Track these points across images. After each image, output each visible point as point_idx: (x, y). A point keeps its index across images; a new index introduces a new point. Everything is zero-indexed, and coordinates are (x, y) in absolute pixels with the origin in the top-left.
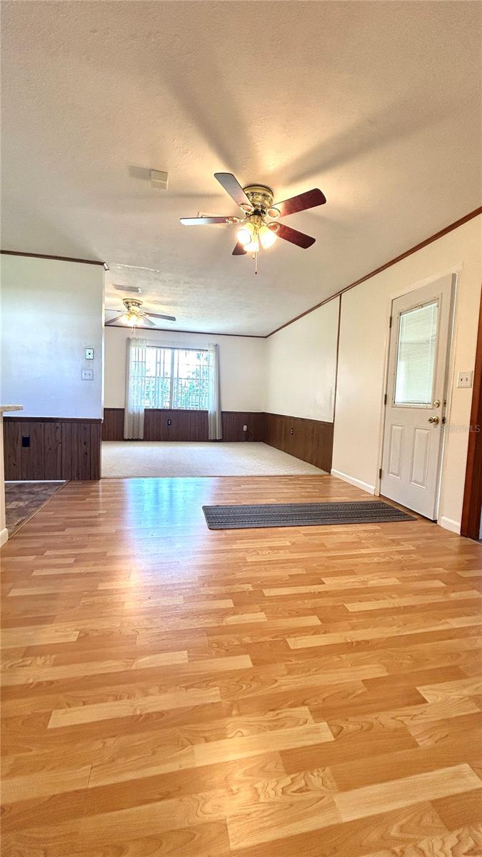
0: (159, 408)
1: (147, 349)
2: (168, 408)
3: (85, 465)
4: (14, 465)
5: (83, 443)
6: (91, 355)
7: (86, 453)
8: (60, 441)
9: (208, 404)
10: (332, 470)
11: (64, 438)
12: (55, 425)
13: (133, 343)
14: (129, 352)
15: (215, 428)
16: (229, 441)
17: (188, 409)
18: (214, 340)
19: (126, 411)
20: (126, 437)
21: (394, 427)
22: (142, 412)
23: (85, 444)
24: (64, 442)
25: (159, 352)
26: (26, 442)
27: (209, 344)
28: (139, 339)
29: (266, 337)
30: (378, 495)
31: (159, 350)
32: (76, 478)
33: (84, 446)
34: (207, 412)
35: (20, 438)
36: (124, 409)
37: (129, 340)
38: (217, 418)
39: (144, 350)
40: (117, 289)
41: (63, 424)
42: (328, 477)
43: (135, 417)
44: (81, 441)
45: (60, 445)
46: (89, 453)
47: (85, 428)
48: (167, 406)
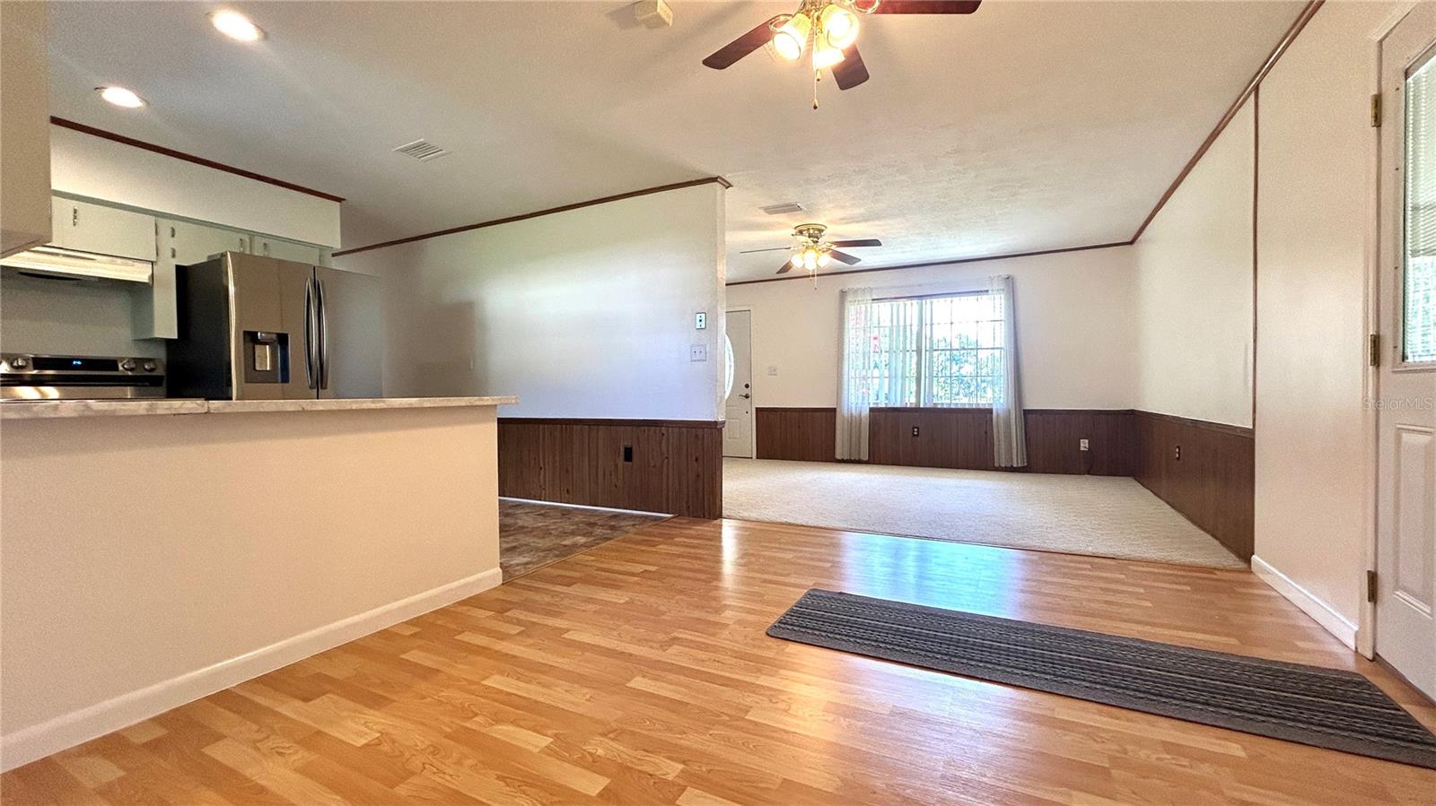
0: (898, 405)
1: (875, 305)
2: (913, 406)
3: (697, 493)
4: (616, 486)
5: (694, 458)
6: (703, 322)
7: (698, 476)
8: (666, 456)
9: (994, 397)
10: (1255, 558)
11: (670, 453)
12: (661, 430)
13: (849, 298)
14: (844, 313)
15: (1009, 443)
16: (1044, 472)
17: (953, 406)
18: (1003, 268)
19: (838, 411)
20: (838, 457)
21: (1405, 436)
22: (866, 412)
23: (697, 460)
24: (670, 457)
25: (895, 308)
26: (628, 455)
27: (991, 279)
28: (858, 289)
29: (1131, 243)
30: (1370, 656)
31: (895, 303)
32: (686, 514)
33: (695, 464)
34: (990, 411)
35: (622, 450)
36: (834, 410)
37: (843, 294)
38: (1013, 421)
39: (869, 306)
40: (770, 213)
41: (670, 430)
42: (1243, 577)
43: (854, 422)
44: (692, 456)
45: (666, 461)
46: (701, 474)
47: (696, 436)
48: (910, 401)
